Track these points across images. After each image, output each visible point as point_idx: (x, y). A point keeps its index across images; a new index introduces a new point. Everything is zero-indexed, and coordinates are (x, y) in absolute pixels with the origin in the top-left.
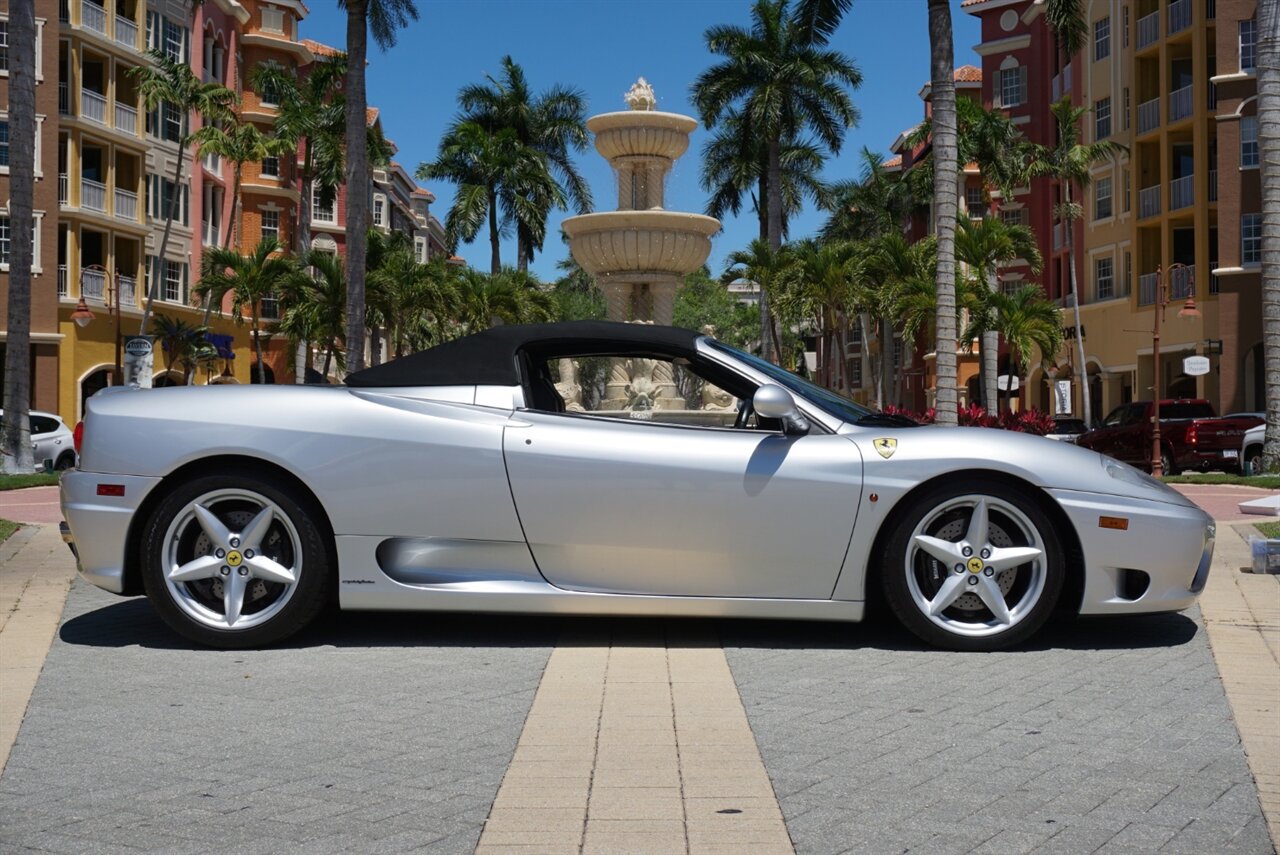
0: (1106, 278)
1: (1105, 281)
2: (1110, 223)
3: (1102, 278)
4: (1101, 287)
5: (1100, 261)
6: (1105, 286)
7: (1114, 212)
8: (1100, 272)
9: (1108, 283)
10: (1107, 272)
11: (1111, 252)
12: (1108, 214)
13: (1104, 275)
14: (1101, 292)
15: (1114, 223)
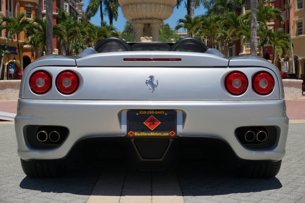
0: (301, 28)
1: (300, 29)
2: (302, 11)
3: (299, 28)
4: (298, 31)
5: (298, 23)
6: (300, 31)
7: (303, 6)
8: (298, 26)
9: (301, 30)
10: (301, 26)
11: (302, 20)
12: (302, 7)
13: (300, 27)
14: (298, 33)
15: (304, 10)
